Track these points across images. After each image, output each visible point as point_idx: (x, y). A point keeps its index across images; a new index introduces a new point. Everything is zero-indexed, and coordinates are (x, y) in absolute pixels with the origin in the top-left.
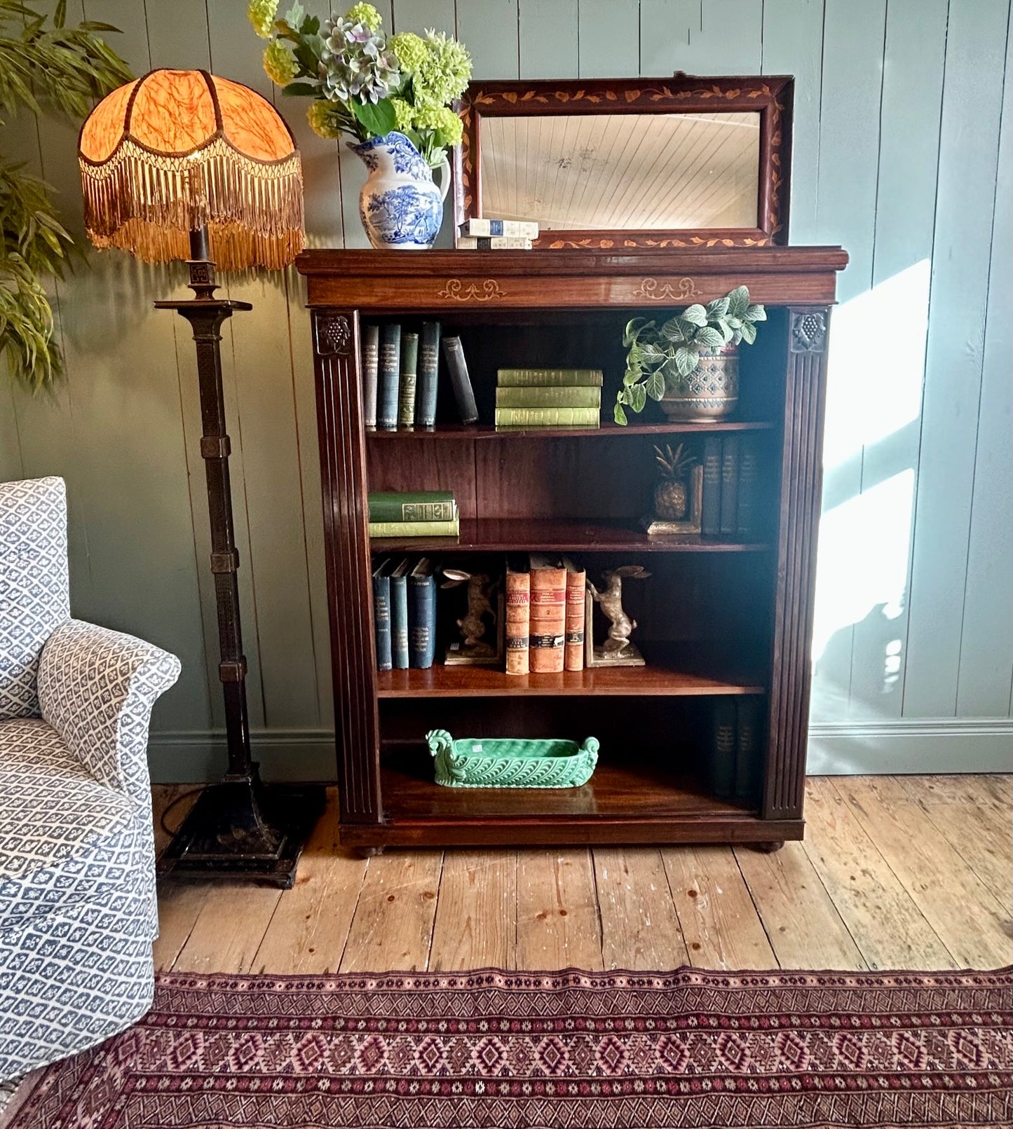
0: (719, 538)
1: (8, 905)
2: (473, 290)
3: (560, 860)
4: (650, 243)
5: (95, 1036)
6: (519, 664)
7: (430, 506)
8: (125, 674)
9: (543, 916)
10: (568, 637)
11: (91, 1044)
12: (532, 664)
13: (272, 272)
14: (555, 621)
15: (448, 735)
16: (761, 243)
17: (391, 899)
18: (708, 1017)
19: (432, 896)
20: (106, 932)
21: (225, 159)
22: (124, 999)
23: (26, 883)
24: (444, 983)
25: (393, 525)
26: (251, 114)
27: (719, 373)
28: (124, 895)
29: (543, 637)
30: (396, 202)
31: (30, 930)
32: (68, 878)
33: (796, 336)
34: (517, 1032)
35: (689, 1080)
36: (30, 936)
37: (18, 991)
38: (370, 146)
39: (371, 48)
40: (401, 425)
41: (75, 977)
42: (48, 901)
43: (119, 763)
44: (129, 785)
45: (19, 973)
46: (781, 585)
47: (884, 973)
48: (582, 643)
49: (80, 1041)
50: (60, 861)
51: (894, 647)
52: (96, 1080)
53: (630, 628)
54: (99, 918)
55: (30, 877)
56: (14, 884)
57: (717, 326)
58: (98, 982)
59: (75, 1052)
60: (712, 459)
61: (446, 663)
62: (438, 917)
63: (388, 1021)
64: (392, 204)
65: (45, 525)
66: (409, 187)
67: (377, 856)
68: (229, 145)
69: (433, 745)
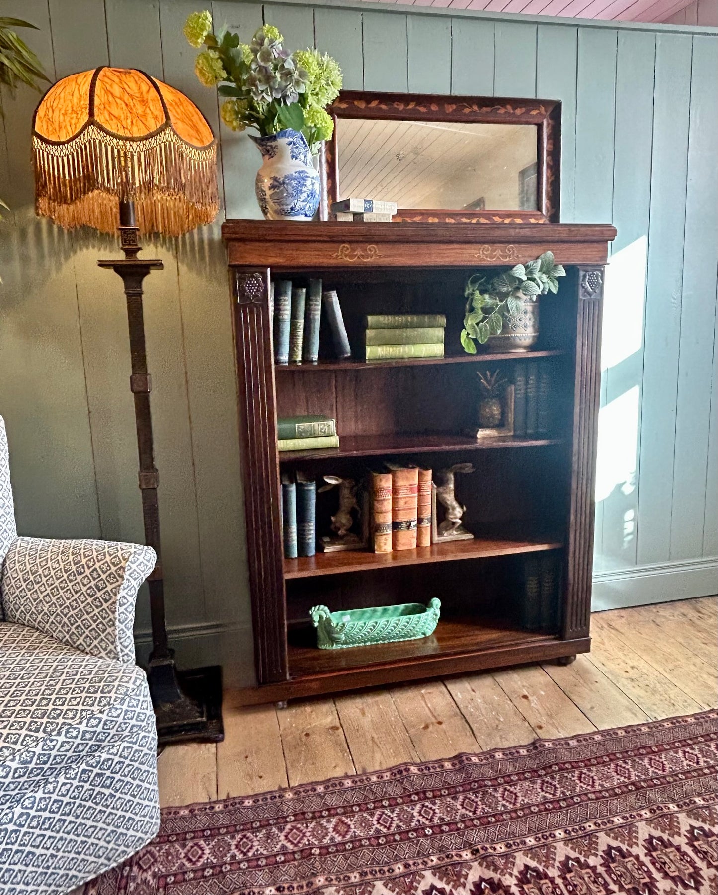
0: (527, 437)
1: (72, 745)
2: (359, 252)
3: (423, 691)
4: (465, 220)
5: (128, 850)
6: (384, 545)
7: (317, 425)
8: (118, 564)
9: (426, 727)
10: (420, 521)
11: (125, 857)
12: (394, 544)
13: (165, 239)
14: (410, 509)
15: (326, 608)
16: (541, 222)
17: (307, 735)
18: (564, 764)
19: (337, 728)
20: (136, 765)
21: (172, 144)
22: (147, 819)
23: (83, 727)
24: (374, 779)
25: (288, 441)
26: (181, 108)
27: (529, 315)
28: (147, 734)
29: (402, 522)
30: (294, 183)
31: (84, 766)
32: (112, 721)
33: (583, 287)
34: (439, 797)
35: (564, 800)
36: (84, 771)
37: (77, 817)
38: (274, 139)
39: (289, 63)
40: (292, 360)
41: (116, 802)
42: (98, 741)
43: (117, 637)
45: (78, 802)
46: (575, 467)
47: (663, 720)
48: (429, 525)
49: (119, 855)
50: (105, 708)
51: (630, 514)
52: (132, 885)
54: (132, 753)
55: (85, 722)
56: (75, 728)
57: (534, 280)
58: (131, 806)
59: (114, 865)
60: (521, 380)
61: (325, 551)
62: (349, 740)
63: (344, 807)
64: (291, 184)
66: (302, 172)
67: (282, 709)
68: (175, 133)
69: (316, 618)
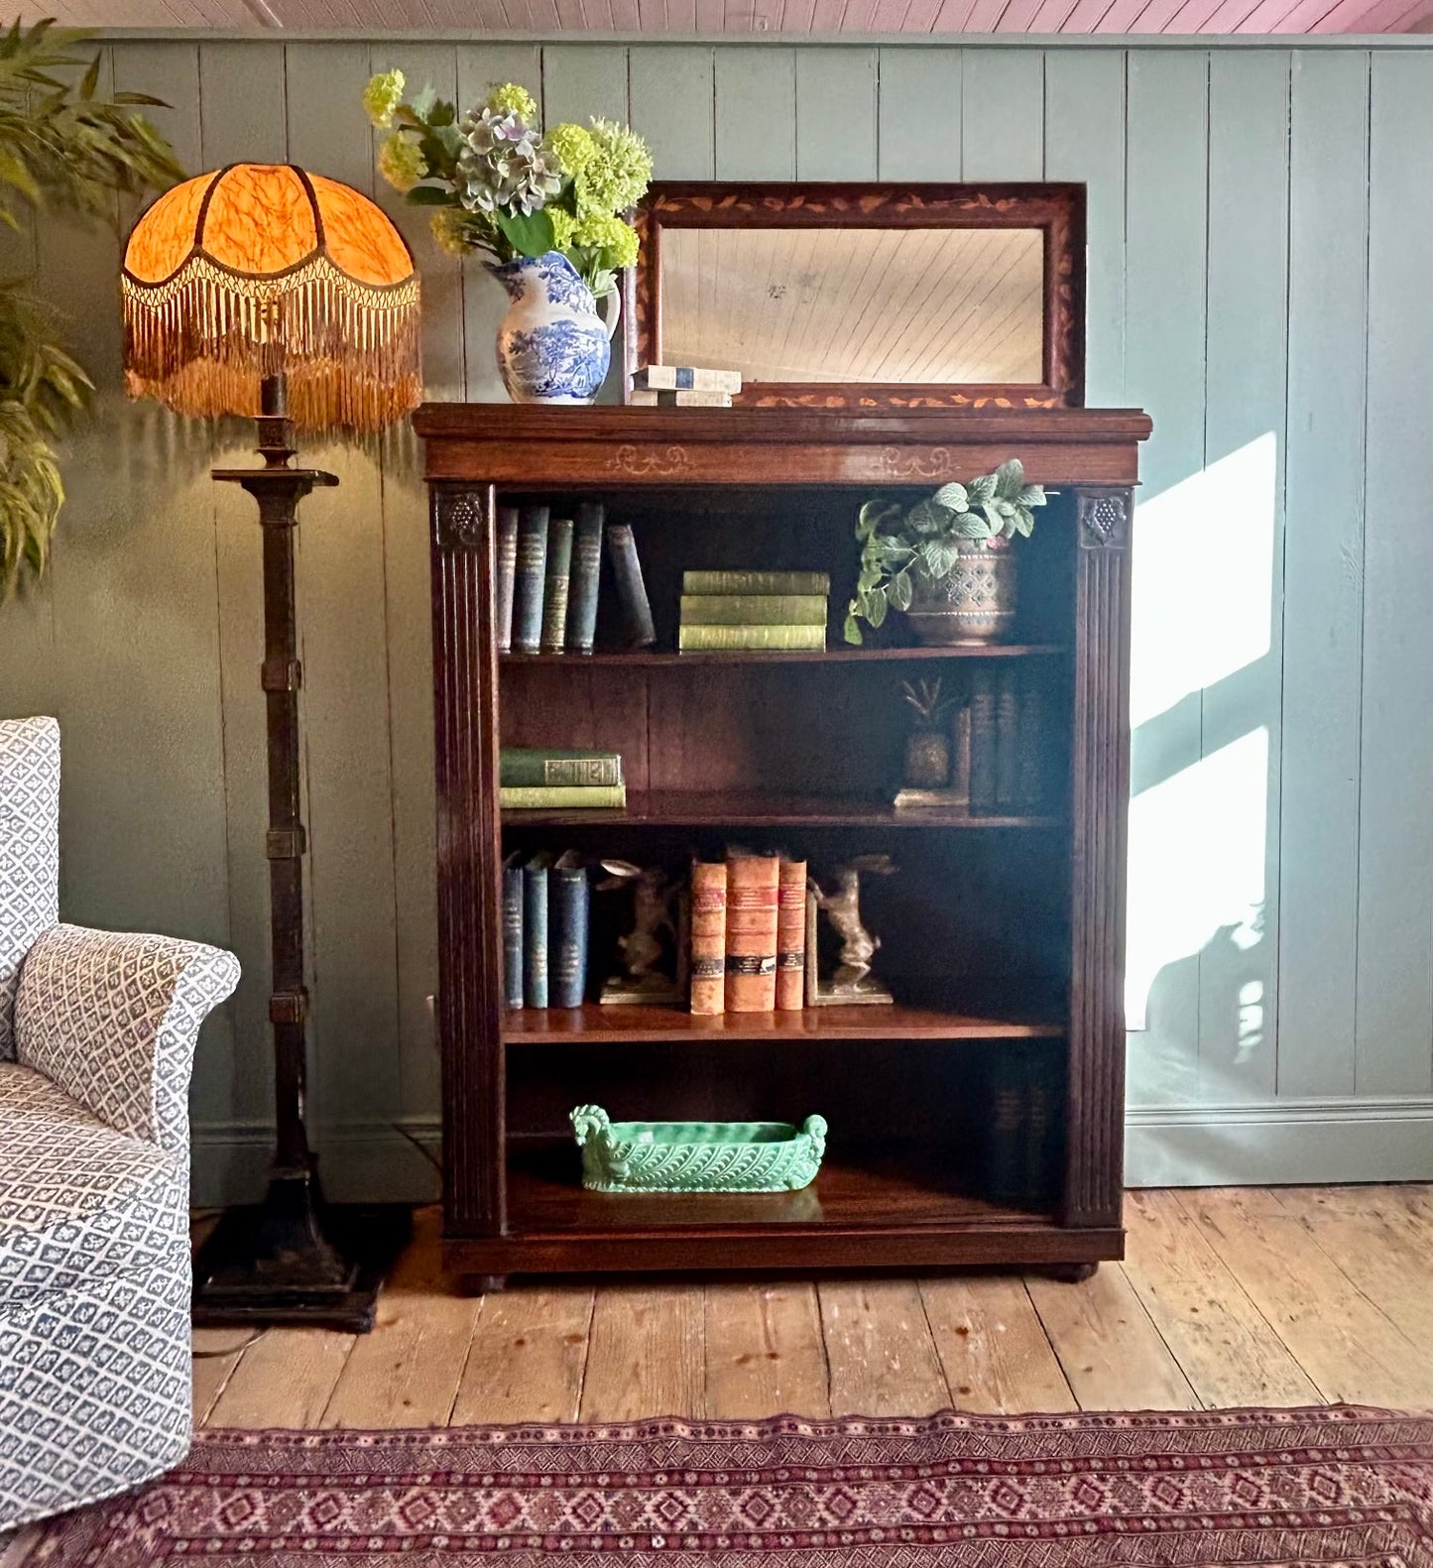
0: (997, 810)
1: (22, 1267)
2: (652, 460)
3: (768, 1296)
4: (896, 401)
5: (118, 1479)
6: (710, 998)
7: (586, 764)
8: (167, 975)
9: (745, 1360)
10: (782, 959)
11: (112, 1491)
12: (729, 999)
13: (362, 435)
14: (762, 933)
15: (602, 1112)
16: (1048, 404)
17: (521, 1342)
18: (976, 1462)
19: (580, 1340)
20: (141, 1324)
21: (326, 283)
22: (157, 1429)
23: (46, 1239)
24: (603, 1434)
25: (531, 791)
26: (358, 224)
27: (988, 577)
28: (166, 1273)
29: (744, 959)
30: (549, 341)
31: (45, 1309)
32: (99, 1237)
33: (1088, 527)
34: (709, 1484)
35: (945, 1528)
36: (44, 1318)
37: (25, 1396)
38: (516, 268)
39: (525, 148)
40: (546, 646)
41: (98, 1385)
42: (71, 1267)
43: (154, 1102)
44: (163, 1136)
45: (28, 1369)
46: (1079, 873)
47: (1224, 1411)
48: (801, 968)
49: (97, 1484)
50: (90, 1213)
51: (1255, 992)
52: (117, 1544)
53: (871, 948)
54: (134, 1302)
55: (51, 1231)
56: (31, 1238)
57: (982, 513)
58: (126, 1398)
59: (89, 1500)
60: (983, 701)
61: (603, 1001)
62: (591, 1363)
63: (526, 1475)
64: (543, 344)
65: (34, 784)
66: (565, 323)
67: (494, 1292)
68: (332, 265)
69: (581, 1129)
